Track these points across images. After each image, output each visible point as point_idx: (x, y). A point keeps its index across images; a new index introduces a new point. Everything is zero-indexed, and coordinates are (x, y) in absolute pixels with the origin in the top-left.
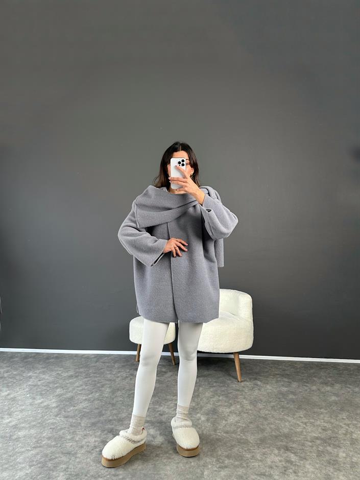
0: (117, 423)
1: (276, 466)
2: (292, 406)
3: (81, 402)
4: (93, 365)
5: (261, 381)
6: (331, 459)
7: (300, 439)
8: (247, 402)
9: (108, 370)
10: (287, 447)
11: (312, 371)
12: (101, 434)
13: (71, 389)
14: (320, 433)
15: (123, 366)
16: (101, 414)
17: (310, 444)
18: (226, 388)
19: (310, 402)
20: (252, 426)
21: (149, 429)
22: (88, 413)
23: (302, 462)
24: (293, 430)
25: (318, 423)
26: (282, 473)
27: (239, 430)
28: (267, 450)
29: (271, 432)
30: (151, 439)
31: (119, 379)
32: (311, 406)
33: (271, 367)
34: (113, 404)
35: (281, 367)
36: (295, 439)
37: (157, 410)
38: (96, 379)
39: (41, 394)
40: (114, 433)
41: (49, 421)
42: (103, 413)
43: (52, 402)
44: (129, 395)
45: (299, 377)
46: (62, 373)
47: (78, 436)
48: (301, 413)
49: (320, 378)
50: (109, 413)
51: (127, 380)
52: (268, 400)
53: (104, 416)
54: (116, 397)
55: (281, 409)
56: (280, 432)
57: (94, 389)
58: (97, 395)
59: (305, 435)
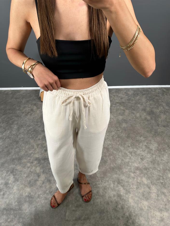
0: (17, 162)
1: (111, 202)
2: (123, 135)
4: (9, 101)
6: (144, 191)
7: (127, 170)
10: (119, 179)
11: (138, 98)
12: (6, 175)
14: (140, 162)
15: (28, 101)
16: (8, 153)
17: (132, 175)
19: (135, 130)
21: (36, 167)
23: (127, 196)
24: (123, 160)
25: (138, 152)
26: (114, 209)
28: (106, 183)
29: (110, 165)
30: (36, 178)
31: (24, 115)
32: (135, 134)
33: (114, 96)
34: (17, 141)
35: (120, 95)
36: (124, 171)
37: (44, 145)
40: (14, 174)
42: (10, 152)
44: (28, 131)
45: (130, 104)
48: (129, 143)
49: (142, 105)
50: (14, 151)
51: (29, 116)
52: (110, 130)
53: (10, 155)
54: (20, 134)
55: (118, 139)
56: (116, 164)
57: (7, 126)
58: (9, 132)
59: (130, 166)
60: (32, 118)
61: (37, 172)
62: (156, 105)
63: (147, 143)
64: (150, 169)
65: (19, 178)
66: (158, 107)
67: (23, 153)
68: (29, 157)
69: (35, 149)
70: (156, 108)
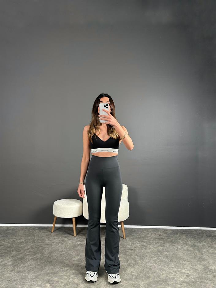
0: (52, 275)
2: (166, 260)
3: (29, 261)
5: (146, 243)
7: (173, 283)
8: (138, 258)
9: (47, 238)
11: (177, 236)
12: (42, 284)
13: (22, 251)
14: (185, 278)
15: (57, 235)
16: (42, 269)
17: (179, 286)
18: (124, 248)
19: (178, 257)
20: (142, 274)
21: (74, 279)
22: (33, 268)
25: (184, 271)
27: (133, 278)
29: (154, 279)
30: (75, 286)
31: (54, 244)
32: (179, 259)
33: (152, 233)
34: (50, 261)
35: (158, 233)
36: (170, 283)
37: (80, 265)
38: (39, 244)
39: (1, 256)
40: (51, 283)
41: (6, 275)
42: (43, 268)
43: (9, 261)
44: (61, 255)
45: (170, 239)
46: (16, 240)
47: (26, 286)
48: (173, 265)
49: (183, 240)
50: (47, 268)
51: (60, 245)
52: (151, 256)
53: (44, 271)
54: (52, 256)
55: (160, 262)
56: (160, 278)
57: (37, 251)
58: (39, 255)
59: (176, 280)
60: (63, 246)
61: (75, 282)
62: (198, 241)
63: (192, 266)
64: (197, 282)
65: (56, 286)
66: (201, 242)
67: (58, 269)
68: (64, 272)
69: (71, 267)
70: (198, 243)
